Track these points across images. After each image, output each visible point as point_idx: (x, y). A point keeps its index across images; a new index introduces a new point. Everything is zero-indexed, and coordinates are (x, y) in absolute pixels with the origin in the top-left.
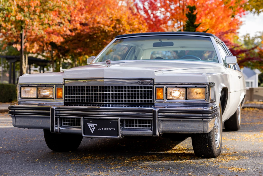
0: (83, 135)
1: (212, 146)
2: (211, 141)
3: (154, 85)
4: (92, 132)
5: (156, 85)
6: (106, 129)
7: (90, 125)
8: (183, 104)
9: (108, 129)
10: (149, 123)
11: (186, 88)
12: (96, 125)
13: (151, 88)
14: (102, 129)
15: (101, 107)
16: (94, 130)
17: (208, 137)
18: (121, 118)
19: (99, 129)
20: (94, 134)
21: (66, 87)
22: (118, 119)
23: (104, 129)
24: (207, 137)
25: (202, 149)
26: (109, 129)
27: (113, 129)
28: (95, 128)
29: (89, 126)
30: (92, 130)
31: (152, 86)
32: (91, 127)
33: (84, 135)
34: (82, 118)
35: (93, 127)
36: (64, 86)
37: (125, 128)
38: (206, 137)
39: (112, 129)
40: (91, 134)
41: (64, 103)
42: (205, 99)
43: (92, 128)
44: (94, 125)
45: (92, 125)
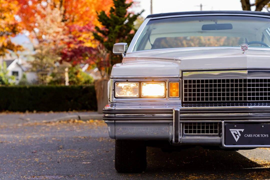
4: (237, 140)
6: (256, 136)
7: (233, 131)
9: (258, 136)
12: (242, 130)
14: (251, 136)
15: (249, 107)
16: (238, 137)
19: (246, 136)
20: (239, 142)
21: (186, 81)
23: (253, 135)
26: (260, 136)
27: (267, 136)
28: (240, 135)
29: (232, 133)
30: (237, 137)
32: (234, 133)
33: (225, 144)
34: (223, 122)
35: (238, 134)
36: (182, 81)
39: (265, 135)
40: (235, 143)
41: (183, 103)
43: (236, 135)
44: (239, 131)
45: (236, 131)
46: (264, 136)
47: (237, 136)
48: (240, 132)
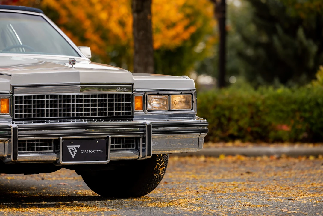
0: (62, 162)
3: (133, 92)
4: (73, 156)
5: (135, 91)
6: (91, 151)
7: (70, 148)
8: (168, 116)
9: (93, 151)
10: (133, 142)
11: (169, 95)
12: (79, 146)
14: (86, 152)
16: (75, 154)
18: (112, 136)
19: (82, 152)
20: (76, 159)
21: (17, 97)
22: (108, 138)
23: (88, 152)
26: (95, 151)
27: (101, 151)
29: (69, 149)
30: (73, 154)
32: (71, 150)
34: (62, 138)
35: (74, 151)
36: (13, 97)
39: (99, 151)
40: (71, 159)
41: (13, 120)
42: (191, 109)
44: (75, 147)
45: (73, 147)
47: (74, 152)
48: (77, 148)
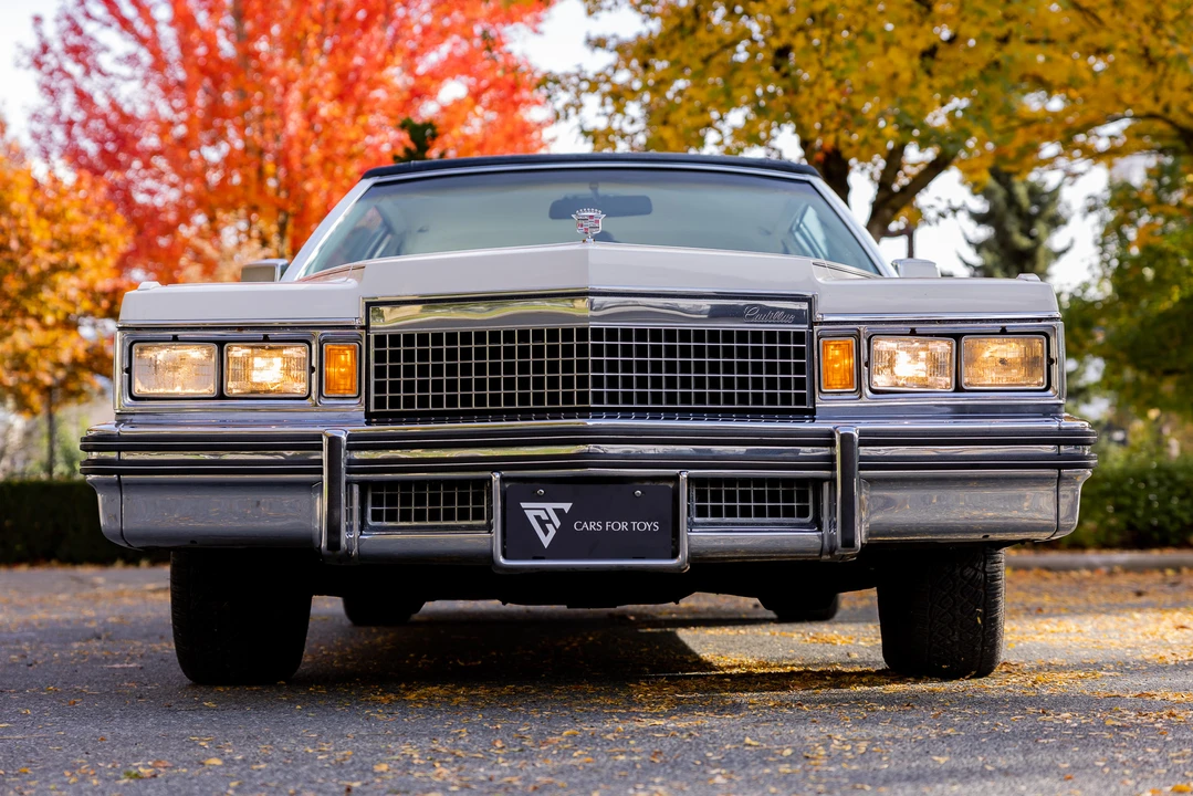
0: (502, 560)
1: (995, 619)
2: (995, 595)
3: (812, 324)
4: (546, 541)
5: (821, 323)
6: (616, 526)
7: (532, 510)
8: (949, 410)
9: (623, 526)
10: (803, 497)
11: (957, 337)
12: (567, 507)
13: (799, 337)
14: (596, 527)
16: (552, 532)
17: (986, 577)
18: (690, 471)
19: (579, 526)
20: (555, 550)
21: (380, 340)
23: (604, 527)
24: (981, 576)
25: (953, 634)
26: (630, 526)
27: (652, 527)
28: (558, 524)
29: (530, 515)
30: (546, 532)
31: (804, 328)
32: (538, 518)
33: (505, 557)
34: (498, 476)
35: (550, 521)
36: (368, 338)
37: (696, 519)
38: (976, 574)
39: (646, 524)
40: (540, 553)
41: (368, 414)
42: (1044, 387)
43: (542, 523)
44: (554, 509)
45: (544, 509)
46: (642, 526)
47: (549, 526)
48: (559, 512)
